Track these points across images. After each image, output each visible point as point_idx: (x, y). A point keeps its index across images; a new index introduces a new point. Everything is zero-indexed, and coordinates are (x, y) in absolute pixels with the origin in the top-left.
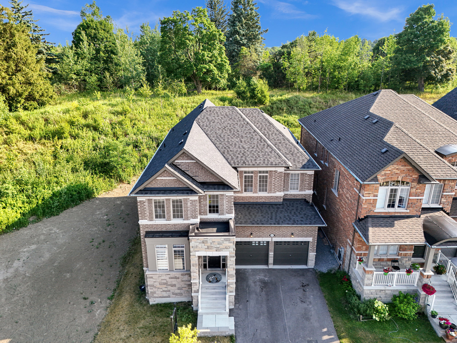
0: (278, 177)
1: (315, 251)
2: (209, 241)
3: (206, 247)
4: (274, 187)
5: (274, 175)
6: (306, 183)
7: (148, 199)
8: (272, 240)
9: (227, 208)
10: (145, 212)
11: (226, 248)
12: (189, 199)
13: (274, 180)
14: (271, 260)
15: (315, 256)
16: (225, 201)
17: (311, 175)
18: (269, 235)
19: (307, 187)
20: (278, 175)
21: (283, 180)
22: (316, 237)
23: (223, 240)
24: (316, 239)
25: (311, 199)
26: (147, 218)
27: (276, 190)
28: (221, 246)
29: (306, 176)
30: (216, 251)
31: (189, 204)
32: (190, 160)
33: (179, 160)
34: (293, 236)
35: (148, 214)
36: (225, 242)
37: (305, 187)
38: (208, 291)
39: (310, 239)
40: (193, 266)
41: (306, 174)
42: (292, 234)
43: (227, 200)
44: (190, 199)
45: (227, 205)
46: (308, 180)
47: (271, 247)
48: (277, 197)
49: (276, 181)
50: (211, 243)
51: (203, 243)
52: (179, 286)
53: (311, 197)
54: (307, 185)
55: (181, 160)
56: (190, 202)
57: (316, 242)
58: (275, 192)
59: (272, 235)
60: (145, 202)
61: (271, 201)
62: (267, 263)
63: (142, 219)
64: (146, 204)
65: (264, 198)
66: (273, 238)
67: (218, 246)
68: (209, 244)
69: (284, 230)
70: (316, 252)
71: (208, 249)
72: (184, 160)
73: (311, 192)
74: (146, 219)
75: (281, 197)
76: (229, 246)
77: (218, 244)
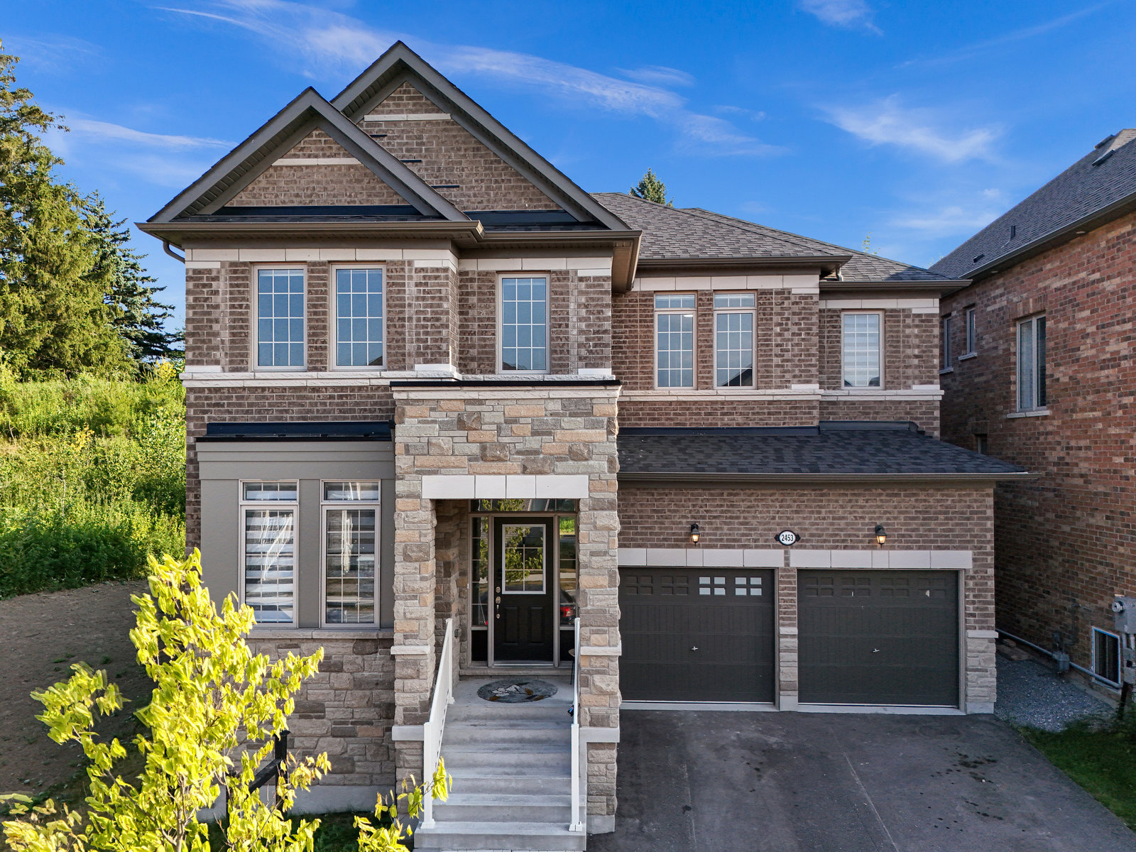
0: (796, 319)
1: (992, 622)
2: (487, 417)
3: (475, 449)
4: (777, 360)
5: (777, 309)
6: (909, 351)
7: (232, 264)
8: (787, 559)
9: (582, 339)
10: (216, 327)
11: (574, 455)
12: (410, 263)
13: (778, 329)
14: (788, 668)
15: (993, 647)
16: (572, 306)
17: (925, 319)
18: (772, 537)
19: (917, 372)
20: (796, 308)
21: (815, 330)
22: (989, 548)
23: (557, 407)
24: (990, 560)
25: (937, 423)
26: (219, 354)
27: (788, 376)
28: (550, 446)
29: (909, 321)
30: (525, 471)
31: (411, 290)
32: (427, 112)
33: (382, 112)
34: (882, 539)
35: (226, 335)
36: (566, 422)
37: (909, 372)
38: (479, 733)
39: (961, 559)
40: (407, 558)
41: (906, 313)
42: (878, 530)
43: (583, 300)
44: (418, 264)
45: (583, 325)
46: (916, 341)
47: (787, 599)
48: (794, 405)
49: (787, 335)
50: (499, 429)
51: (461, 424)
52: (339, 715)
53: (937, 413)
54: (916, 361)
55: (391, 112)
56: (417, 277)
57: (991, 571)
58: (785, 384)
59: (787, 538)
60: (216, 279)
61: (772, 422)
62: (769, 692)
63: (199, 363)
64: (222, 286)
65: (740, 409)
66: (793, 552)
67: (534, 443)
68: (488, 434)
69: (840, 514)
70: (999, 626)
71: (484, 458)
72: (401, 112)
73: (933, 391)
74: (217, 362)
75: (809, 405)
76: (586, 444)
77: (535, 433)
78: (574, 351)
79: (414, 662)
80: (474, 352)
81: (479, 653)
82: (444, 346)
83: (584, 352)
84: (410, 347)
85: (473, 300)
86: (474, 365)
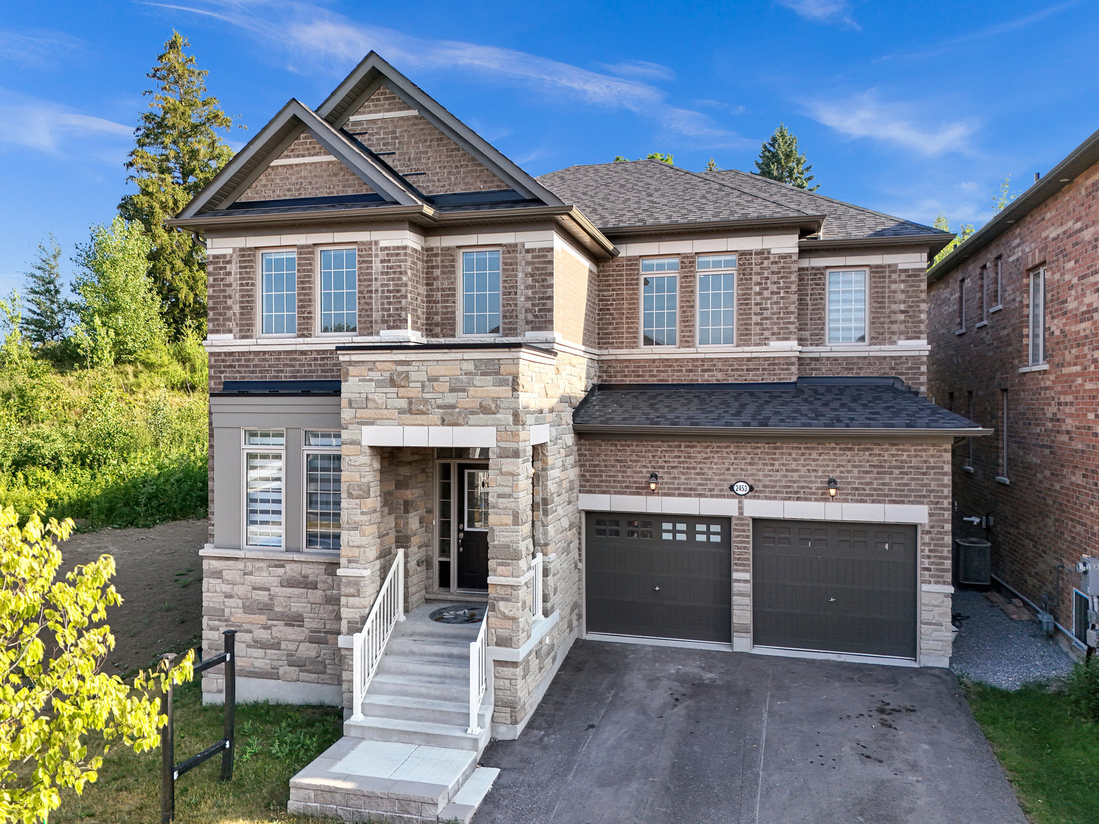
0: (775, 278)
1: (949, 576)
2: (413, 376)
3: (403, 404)
4: (757, 319)
5: (756, 269)
6: (894, 307)
7: (242, 249)
8: (741, 508)
9: (529, 305)
10: (229, 302)
11: (484, 410)
12: (376, 243)
13: (757, 289)
14: (742, 612)
15: (949, 602)
16: (520, 275)
17: (913, 274)
18: (726, 487)
19: (902, 327)
20: (775, 268)
21: (794, 288)
22: (946, 503)
23: (470, 367)
24: (948, 515)
25: (924, 379)
26: (231, 325)
27: (767, 334)
28: (465, 401)
29: (894, 276)
30: (443, 423)
31: (377, 266)
32: (400, 109)
33: (364, 113)
34: (833, 492)
35: (236, 309)
36: (478, 380)
37: (895, 327)
38: (417, 647)
39: (917, 514)
40: (350, 496)
41: (892, 268)
42: (832, 482)
43: (530, 270)
44: (383, 244)
45: (530, 293)
46: (902, 297)
47: (743, 547)
48: (773, 362)
49: (766, 294)
50: (423, 386)
51: (392, 383)
52: (314, 625)
53: (924, 369)
54: (902, 317)
55: (371, 112)
56: (382, 255)
57: (948, 527)
58: (764, 341)
59: (741, 488)
60: (229, 262)
61: (751, 378)
62: (725, 634)
63: (217, 332)
64: (233, 268)
65: (720, 364)
66: (746, 502)
67: (451, 398)
68: (414, 391)
69: (794, 467)
70: (955, 582)
71: (410, 411)
72: (379, 111)
73: (921, 346)
74: (230, 331)
75: (787, 361)
76: (495, 399)
77: (452, 390)
78: (522, 316)
79: (356, 582)
80: (438, 318)
81: (444, 582)
82: (403, 314)
83: (530, 317)
84: (376, 316)
85: (437, 272)
86: (438, 330)
